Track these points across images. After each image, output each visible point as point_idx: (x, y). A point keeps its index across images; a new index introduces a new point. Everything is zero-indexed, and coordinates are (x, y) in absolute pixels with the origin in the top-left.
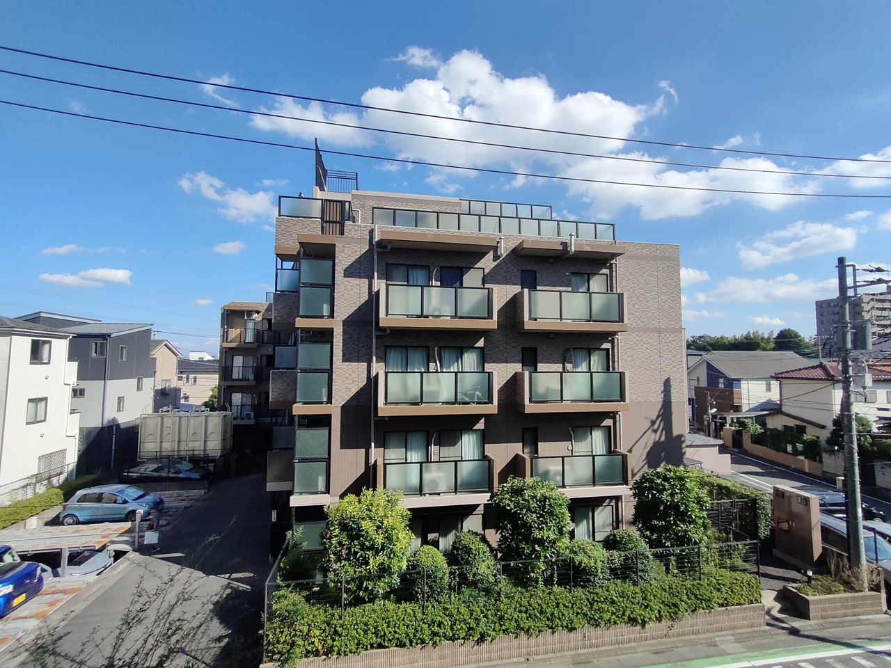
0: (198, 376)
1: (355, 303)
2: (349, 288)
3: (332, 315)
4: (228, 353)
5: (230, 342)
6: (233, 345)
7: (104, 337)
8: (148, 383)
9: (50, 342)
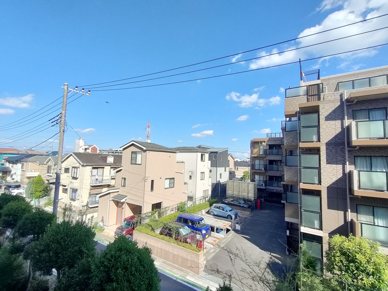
0: (239, 167)
1: (332, 134)
2: (328, 126)
3: (319, 140)
4: (253, 159)
5: (254, 154)
6: (255, 156)
7: (216, 153)
8: (227, 169)
9: (205, 154)
